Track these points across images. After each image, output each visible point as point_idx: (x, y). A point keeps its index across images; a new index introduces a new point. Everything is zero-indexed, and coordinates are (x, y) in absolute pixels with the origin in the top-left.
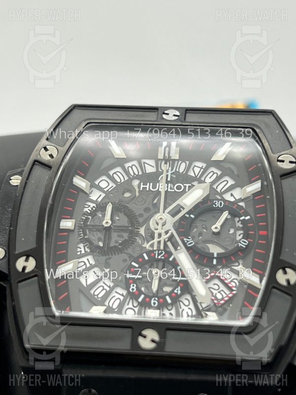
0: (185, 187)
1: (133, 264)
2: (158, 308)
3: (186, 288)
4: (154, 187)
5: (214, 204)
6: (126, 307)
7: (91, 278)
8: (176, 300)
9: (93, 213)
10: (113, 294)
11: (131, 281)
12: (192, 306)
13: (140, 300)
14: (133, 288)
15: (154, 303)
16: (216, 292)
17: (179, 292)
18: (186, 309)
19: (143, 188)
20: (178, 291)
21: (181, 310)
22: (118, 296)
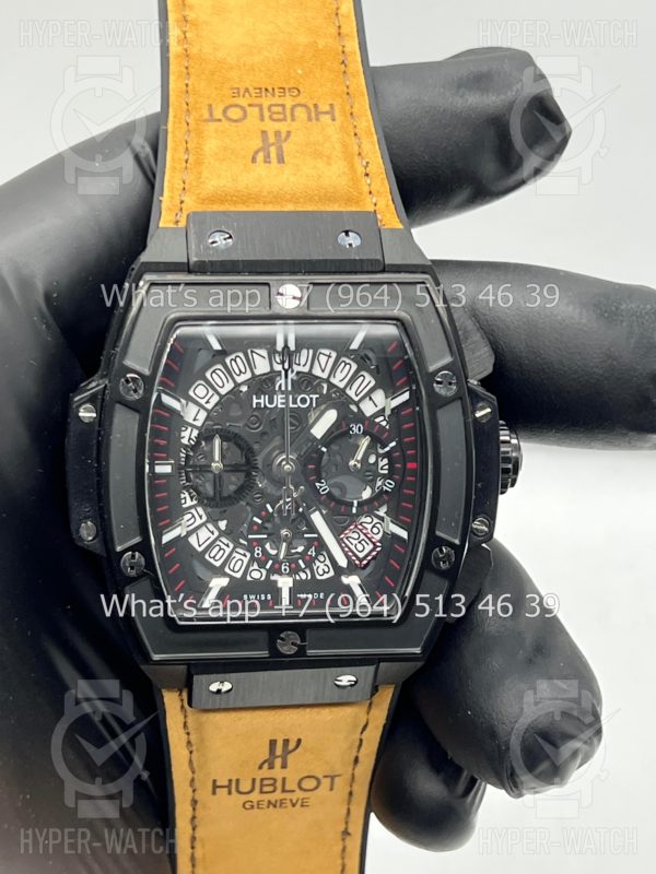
0: (311, 399)
1: (255, 519)
2: (289, 575)
3: (321, 546)
4: (271, 402)
5: (351, 429)
6: (251, 568)
7: (204, 534)
8: (310, 563)
9: (195, 447)
10: (235, 554)
11: (255, 544)
12: (328, 562)
13: (268, 567)
14: (258, 551)
15: (285, 570)
16: (356, 542)
17: (314, 554)
18: (322, 566)
19: (257, 404)
20: (312, 552)
21: (315, 568)
22: (238, 556)
